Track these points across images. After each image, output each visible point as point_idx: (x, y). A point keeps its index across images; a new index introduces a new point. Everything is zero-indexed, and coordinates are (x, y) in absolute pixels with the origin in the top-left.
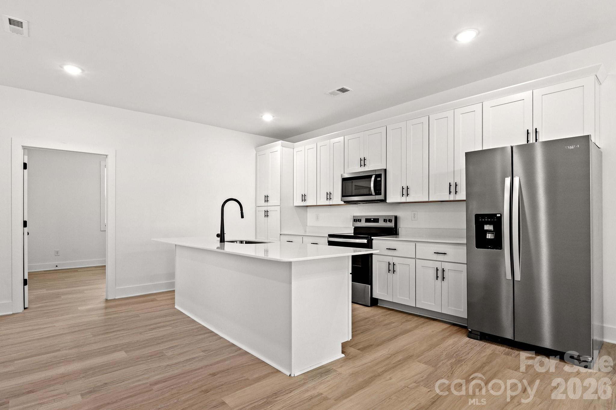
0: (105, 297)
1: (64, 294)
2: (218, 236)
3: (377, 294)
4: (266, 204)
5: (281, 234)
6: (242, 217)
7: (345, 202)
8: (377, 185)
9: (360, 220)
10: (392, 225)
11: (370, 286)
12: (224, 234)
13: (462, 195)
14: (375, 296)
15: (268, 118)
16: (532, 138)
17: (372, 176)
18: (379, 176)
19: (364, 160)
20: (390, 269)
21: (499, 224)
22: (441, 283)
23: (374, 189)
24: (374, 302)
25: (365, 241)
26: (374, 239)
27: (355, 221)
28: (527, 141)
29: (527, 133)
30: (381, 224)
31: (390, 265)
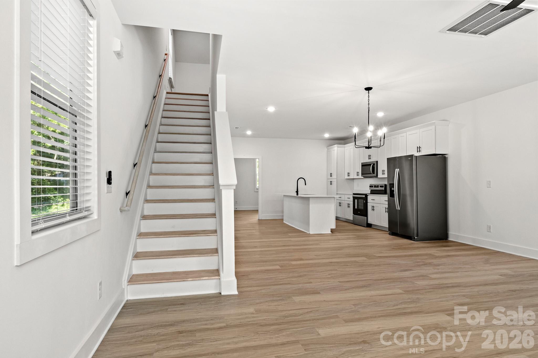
0: (258, 219)
1: (243, 217)
2: (296, 192)
3: (370, 221)
4: (331, 178)
5: (337, 194)
6: (306, 185)
7: (364, 177)
8: (373, 168)
9: (372, 187)
10: (383, 189)
11: (366, 217)
12: (298, 191)
13: (386, 176)
14: (369, 222)
15: (327, 135)
16: (418, 150)
17: (371, 164)
18: (374, 164)
19: (370, 156)
20: (373, 209)
21: (394, 188)
22: (387, 214)
23: (372, 171)
24: (369, 226)
25: (364, 196)
26: (368, 195)
27: (370, 186)
28: (417, 151)
29: (417, 148)
30: (379, 188)
31: (373, 207)
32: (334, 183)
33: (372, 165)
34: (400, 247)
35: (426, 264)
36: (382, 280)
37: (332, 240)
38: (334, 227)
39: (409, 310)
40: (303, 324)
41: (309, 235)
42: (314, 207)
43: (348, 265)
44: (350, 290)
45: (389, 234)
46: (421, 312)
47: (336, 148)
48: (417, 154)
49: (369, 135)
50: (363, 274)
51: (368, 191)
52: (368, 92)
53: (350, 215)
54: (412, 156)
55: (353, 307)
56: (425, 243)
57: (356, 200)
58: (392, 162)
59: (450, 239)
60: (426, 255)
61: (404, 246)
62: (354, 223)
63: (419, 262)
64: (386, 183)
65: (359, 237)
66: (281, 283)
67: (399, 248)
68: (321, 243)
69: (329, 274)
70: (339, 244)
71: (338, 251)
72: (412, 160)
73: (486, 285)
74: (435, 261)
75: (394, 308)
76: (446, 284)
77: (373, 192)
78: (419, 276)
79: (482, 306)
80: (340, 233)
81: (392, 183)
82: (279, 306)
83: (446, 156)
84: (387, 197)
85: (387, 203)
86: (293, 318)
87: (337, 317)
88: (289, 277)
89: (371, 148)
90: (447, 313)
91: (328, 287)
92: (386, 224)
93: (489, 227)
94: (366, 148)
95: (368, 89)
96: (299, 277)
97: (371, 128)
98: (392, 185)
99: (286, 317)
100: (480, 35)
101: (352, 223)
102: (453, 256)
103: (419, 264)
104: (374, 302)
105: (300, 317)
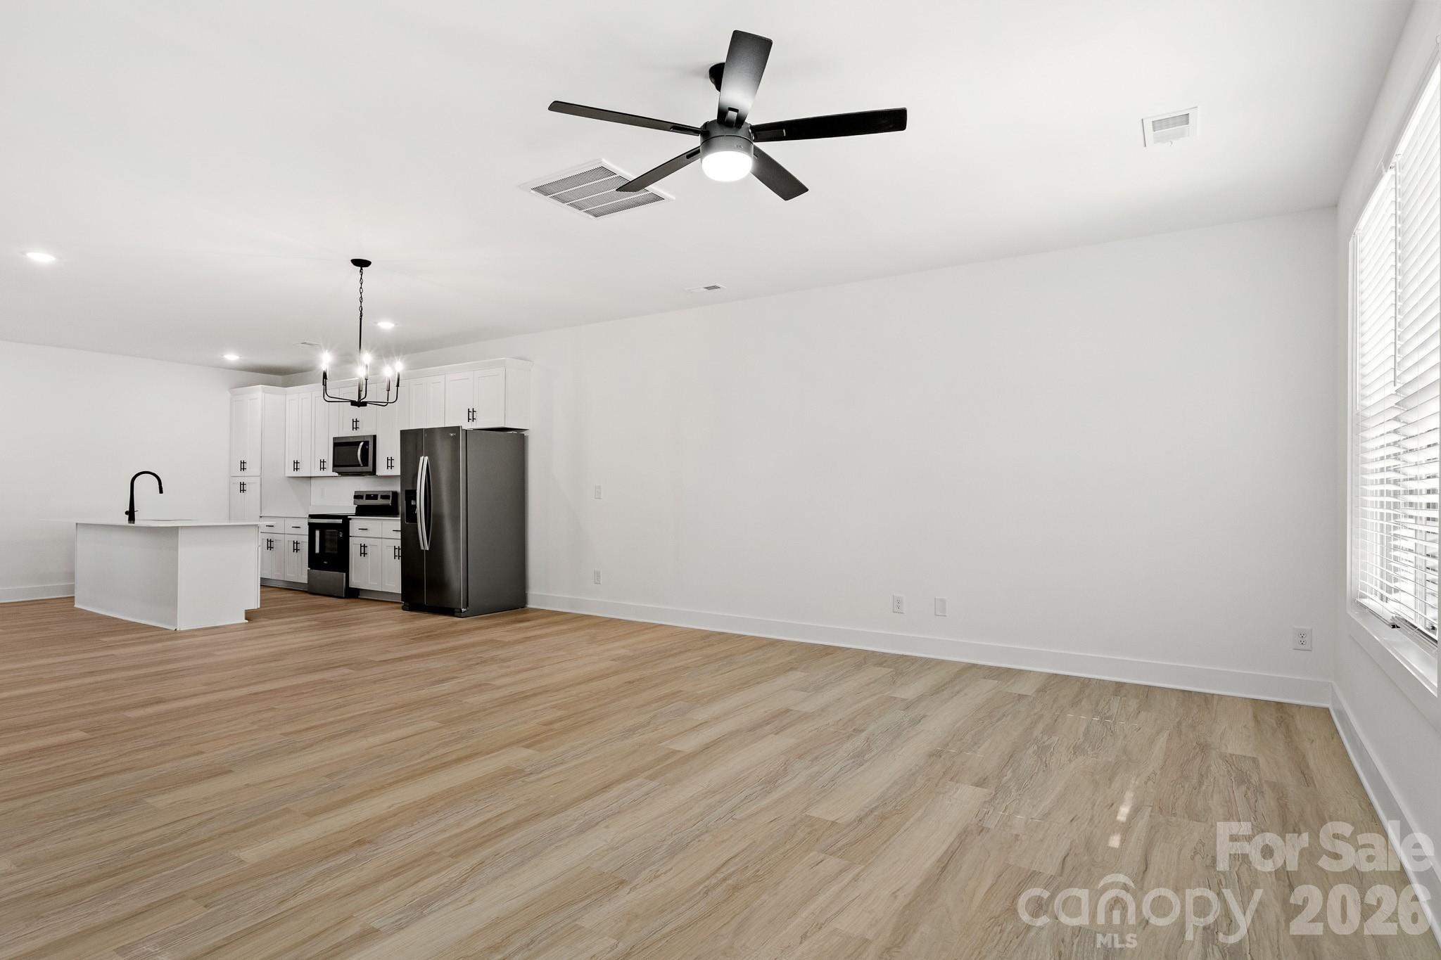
2: (127, 513)
3: (355, 582)
4: (242, 473)
5: (261, 517)
6: (161, 491)
7: (339, 473)
8: (365, 451)
9: (362, 497)
10: (389, 502)
11: (345, 574)
12: (134, 512)
14: (351, 585)
15: (232, 357)
16: (471, 417)
17: (360, 442)
18: (366, 443)
19: (356, 421)
20: (362, 552)
21: (415, 500)
22: (398, 562)
23: (361, 459)
24: (353, 594)
25: (340, 521)
26: (350, 519)
27: (356, 497)
28: (469, 419)
29: (469, 412)
30: (380, 502)
31: (362, 548)
32: (253, 489)
33: (362, 444)
34: (429, 634)
35: (485, 662)
36: (391, 709)
37: (250, 639)
38: (254, 604)
39: (454, 757)
40: (190, 853)
41: (175, 635)
42: (189, 553)
43: (303, 693)
44: (315, 746)
45: (404, 609)
46: (477, 754)
47: (261, 396)
48: (467, 426)
49: (361, 373)
50: (345, 706)
51: (349, 508)
52: (361, 271)
53: (299, 570)
54: (456, 429)
55: (327, 780)
56: (481, 618)
57: (317, 533)
58: (413, 441)
59: (532, 604)
60: (485, 643)
61: (439, 632)
62: (311, 589)
63: (471, 659)
64: (398, 488)
65: (326, 624)
66: (101, 773)
67: (427, 637)
68: (218, 650)
69: (253, 723)
70: (272, 647)
71: (273, 664)
72: (456, 438)
73: (590, 680)
74: (502, 653)
75: (423, 759)
76: (523, 692)
77: (362, 511)
78: (470, 688)
79: (583, 718)
80: (272, 619)
81: (411, 488)
82: (104, 833)
83: (525, 433)
84: (400, 523)
85: (399, 535)
86: (156, 848)
87: (287, 811)
88: (125, 754)
89: (366, 405)
90: (523, 744)
91: (254, 753)
92: (394, 584)
93: (597, 575)
94: (353, 403)
95: (361, 263)
96: (160, 745)
97: (367, 357)
98: (411, 495)
99: (132, 851)
100: (587, 215)
101: (306, 592)
102: (535, 637)
103: (470, 663)
104: (378, 757)
105: (179, 840)
